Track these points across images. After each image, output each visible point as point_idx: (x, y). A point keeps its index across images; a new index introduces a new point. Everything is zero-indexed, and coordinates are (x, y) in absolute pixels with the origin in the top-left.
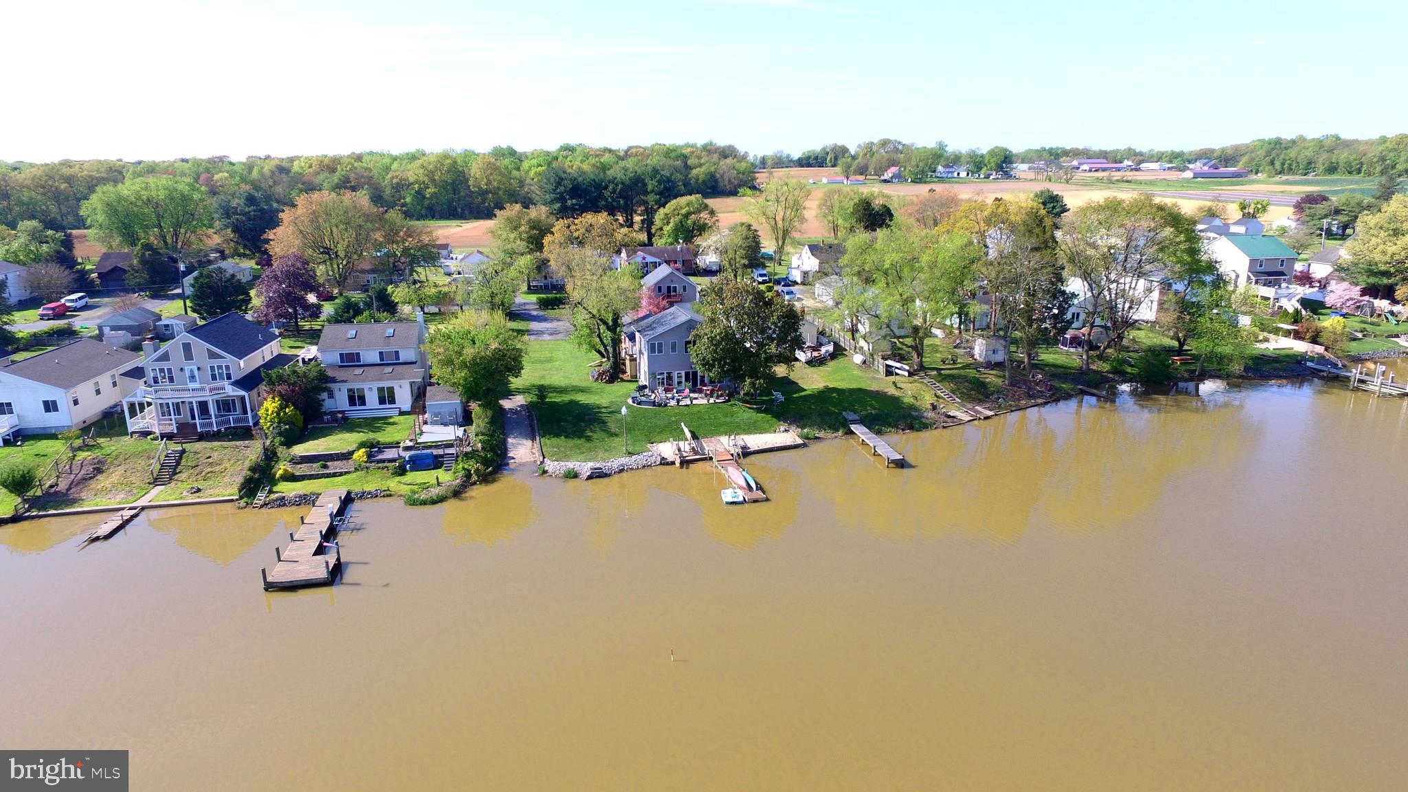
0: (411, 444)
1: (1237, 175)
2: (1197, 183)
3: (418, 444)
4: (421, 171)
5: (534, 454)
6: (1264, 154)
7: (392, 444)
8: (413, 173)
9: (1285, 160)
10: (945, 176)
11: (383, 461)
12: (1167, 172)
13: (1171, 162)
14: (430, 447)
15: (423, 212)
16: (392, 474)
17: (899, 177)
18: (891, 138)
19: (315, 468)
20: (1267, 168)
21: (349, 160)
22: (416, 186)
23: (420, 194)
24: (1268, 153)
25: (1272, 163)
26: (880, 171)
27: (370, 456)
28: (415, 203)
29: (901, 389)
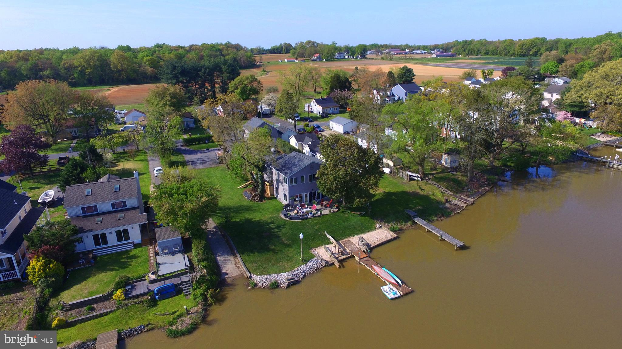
0: (154, 277)
1: (452, 56)
2: (438, 59)
3: (159, 276)
4: (82, 60)
5: (239, 268)
6: (461, 47)
7: (139, 278)
8: (76, 61)
9: (469, 50)
10: (339, 57)
11: (137, 296)
12: (424, 55)
13: (424, 50)
14: (169, 278)
15: (85, 82)
16: (148, 307)
17: (319, 58)
18: (312, 40)
19: (84, 313)
20: (463, 53)
21: (36, 54)
22: (80, 68)
23: (82, 73)
24: (463, 47)
25: (465, 51)
26: (311, 55)
27: (126, 293)
28: (80, 77)
29: (424, 190)
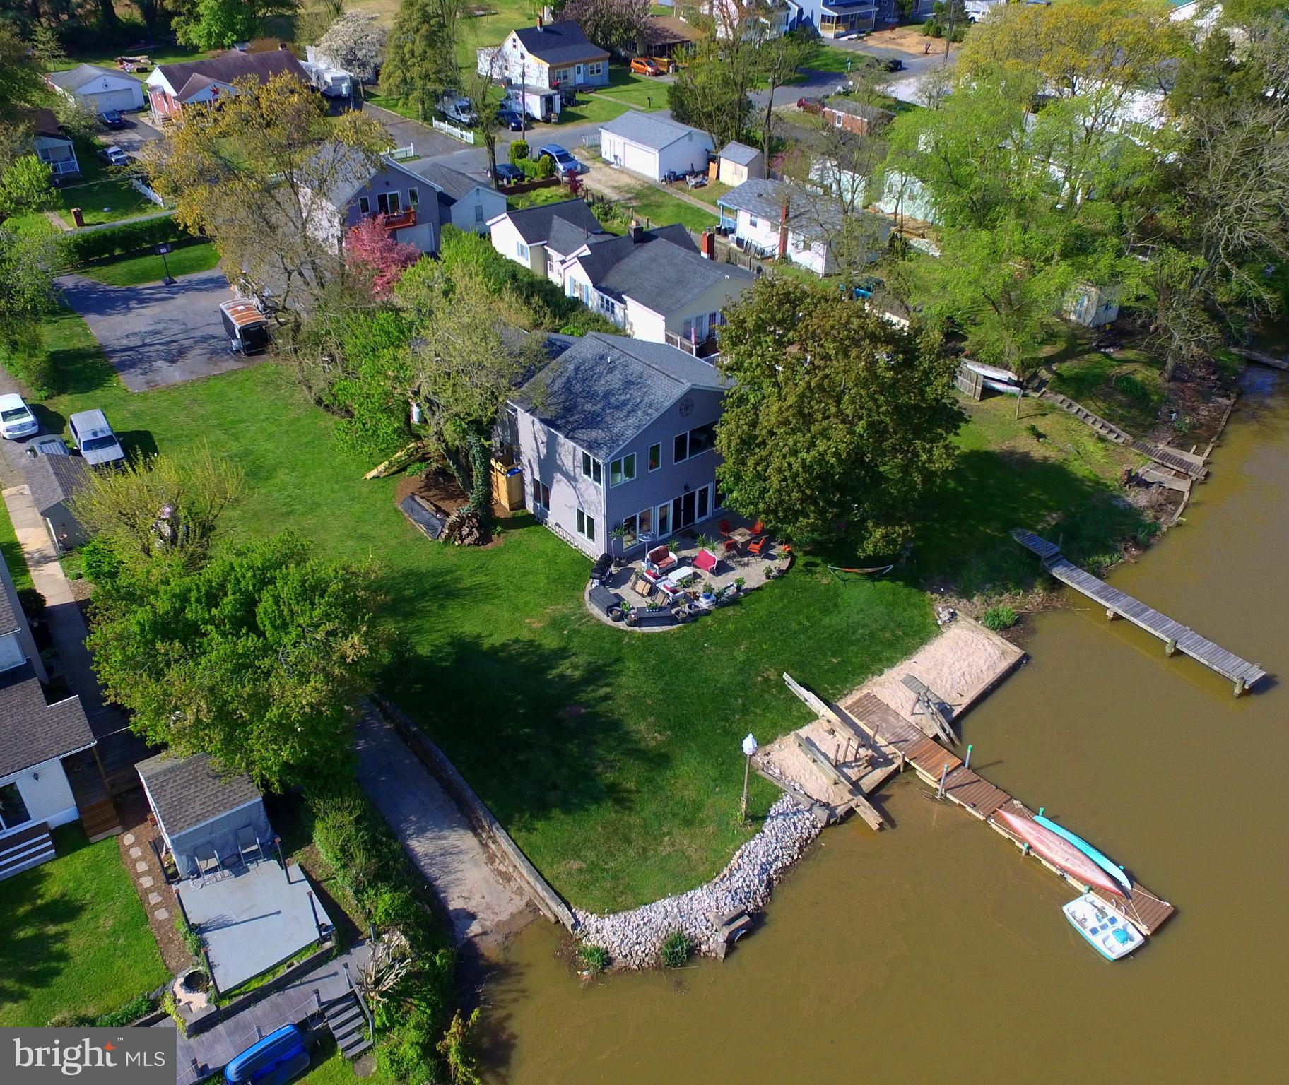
0: (199, 1001)
29: (1044, 436)
